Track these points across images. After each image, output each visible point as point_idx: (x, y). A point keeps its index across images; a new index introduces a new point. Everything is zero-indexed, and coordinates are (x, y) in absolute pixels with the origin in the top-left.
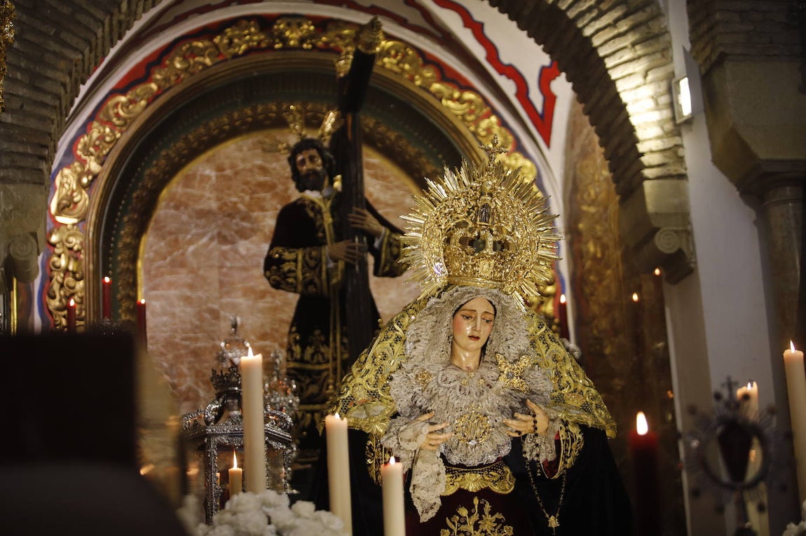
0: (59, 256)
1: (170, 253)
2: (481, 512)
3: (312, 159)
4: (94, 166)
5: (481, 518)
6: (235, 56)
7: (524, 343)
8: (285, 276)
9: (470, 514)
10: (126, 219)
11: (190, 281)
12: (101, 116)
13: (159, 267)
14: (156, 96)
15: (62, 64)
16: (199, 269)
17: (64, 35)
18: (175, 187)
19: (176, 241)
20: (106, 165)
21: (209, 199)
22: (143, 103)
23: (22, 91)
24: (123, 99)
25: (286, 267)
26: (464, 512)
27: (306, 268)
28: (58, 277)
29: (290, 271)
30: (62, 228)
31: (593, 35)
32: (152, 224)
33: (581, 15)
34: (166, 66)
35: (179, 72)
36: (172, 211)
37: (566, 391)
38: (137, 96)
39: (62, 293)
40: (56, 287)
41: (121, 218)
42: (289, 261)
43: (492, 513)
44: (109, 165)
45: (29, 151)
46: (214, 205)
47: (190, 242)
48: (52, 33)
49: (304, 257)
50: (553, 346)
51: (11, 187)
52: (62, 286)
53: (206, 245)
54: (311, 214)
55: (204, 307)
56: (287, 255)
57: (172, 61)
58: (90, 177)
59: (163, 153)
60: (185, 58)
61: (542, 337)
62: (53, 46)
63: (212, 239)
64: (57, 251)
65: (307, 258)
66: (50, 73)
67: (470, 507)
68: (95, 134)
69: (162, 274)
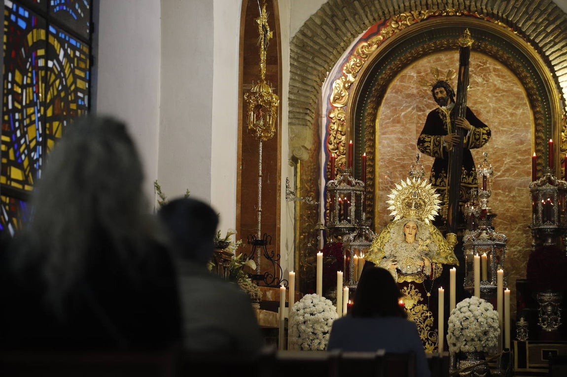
0: (334, 123)
1: (393, 116)
2: (411, 288)
3: (441, 92)
4: (350, 78)
5: (411, 291)
6: (423, 20)
7: (428, 235)
8: (426, 148)
9: (407, 289)
10: (369, 101)
11: (401, 130)
12: (355, 53)
13: (386, 123)
14: (382, 42)
15: (315, 73)
16: (406, 124)
17: (316, 59)
18: (396, 82)
19: (396, 110)
20: (357, 78)
21: (413, 88)
22: (375, 46)
23: (298, 85)
24: (365, 44)
25: (426, 144)
26: (405, 288)
27: (435, 146)
28: (333, 133)
29: (428, 146)
30: (336, 109)
31: (550, 55)
32: (384, 101)
33: (546, 45)
34: (388, 26)
35: (394, 29)
36: (394, 95)
37: (442, 251)
38: (373, 42)
39: (335, 141)
40: (332, 139)
41: (367, 101)
42: (427, 142)
43: (415, 289)
44: (358, 79)
45: (301, 111)
46: (415, 91)
47: (402, 111)
48: (311, 58)
49: (434, 140)
50: (438, 236)
51: (294, 127)
52: (335, 138)
53: (411, 112)
54: (441, 117)
55: (408, 144)
56: (427, 139)
57: (391, 23)
58: (349, 84)
59: (388, 67)
60: (397, 22)
61: (435, 233)
62: (311, 64)
63: (413, 109)
64: (333, 121)
65: (435, 141)
66: (310, 77)
67: (408, 287)
68: (352, 63)
69: (388, 127)
